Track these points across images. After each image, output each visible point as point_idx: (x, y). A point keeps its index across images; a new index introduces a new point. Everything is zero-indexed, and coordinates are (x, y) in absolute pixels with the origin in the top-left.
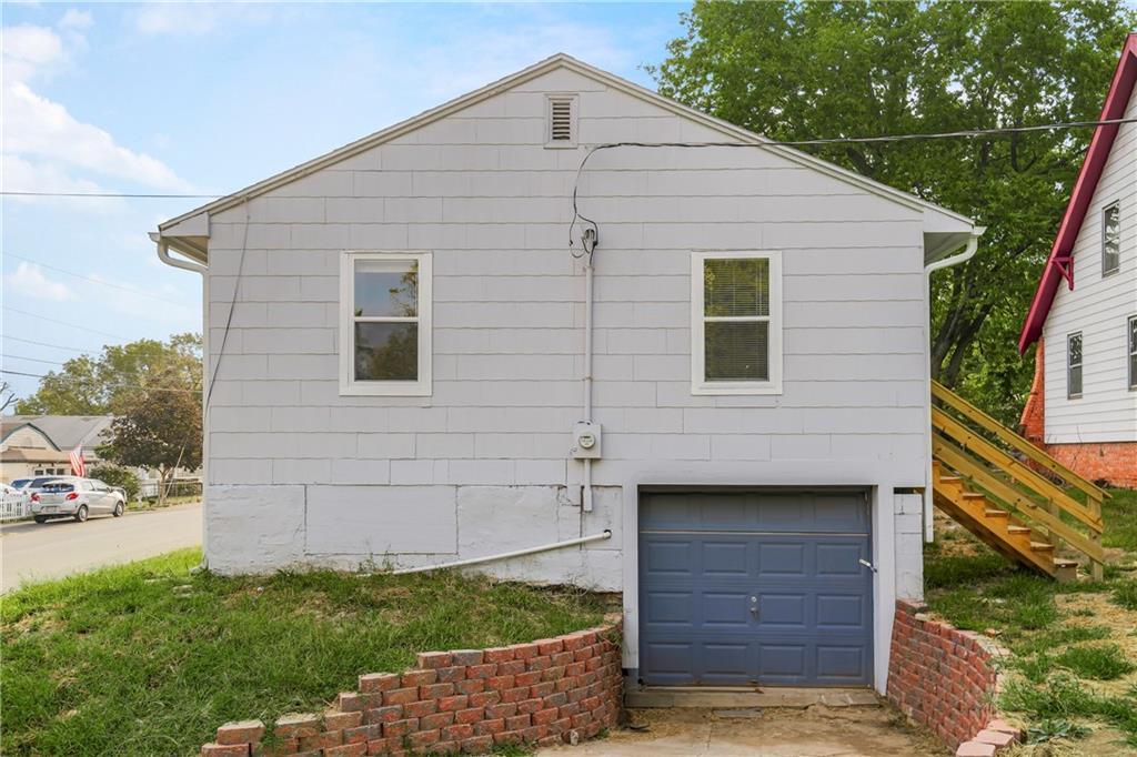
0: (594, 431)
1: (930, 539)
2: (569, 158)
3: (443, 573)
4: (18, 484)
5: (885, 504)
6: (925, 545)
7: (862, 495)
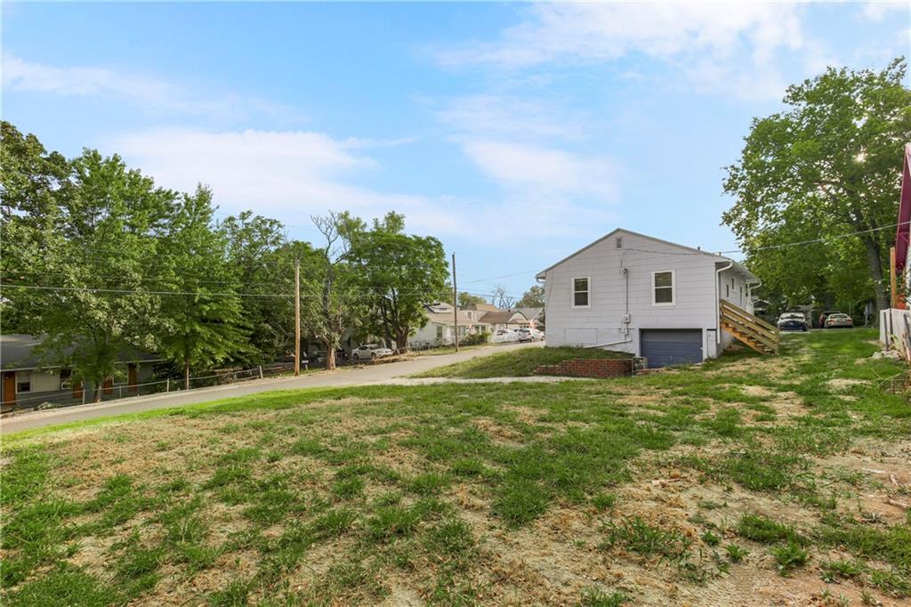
0: (627, 316)
1: (719, 342)
2: (621, 251)
3: (593, 348)
4: (516, 331)
5: (705, 333)
6: (717, 344)
7: (700, 331)
